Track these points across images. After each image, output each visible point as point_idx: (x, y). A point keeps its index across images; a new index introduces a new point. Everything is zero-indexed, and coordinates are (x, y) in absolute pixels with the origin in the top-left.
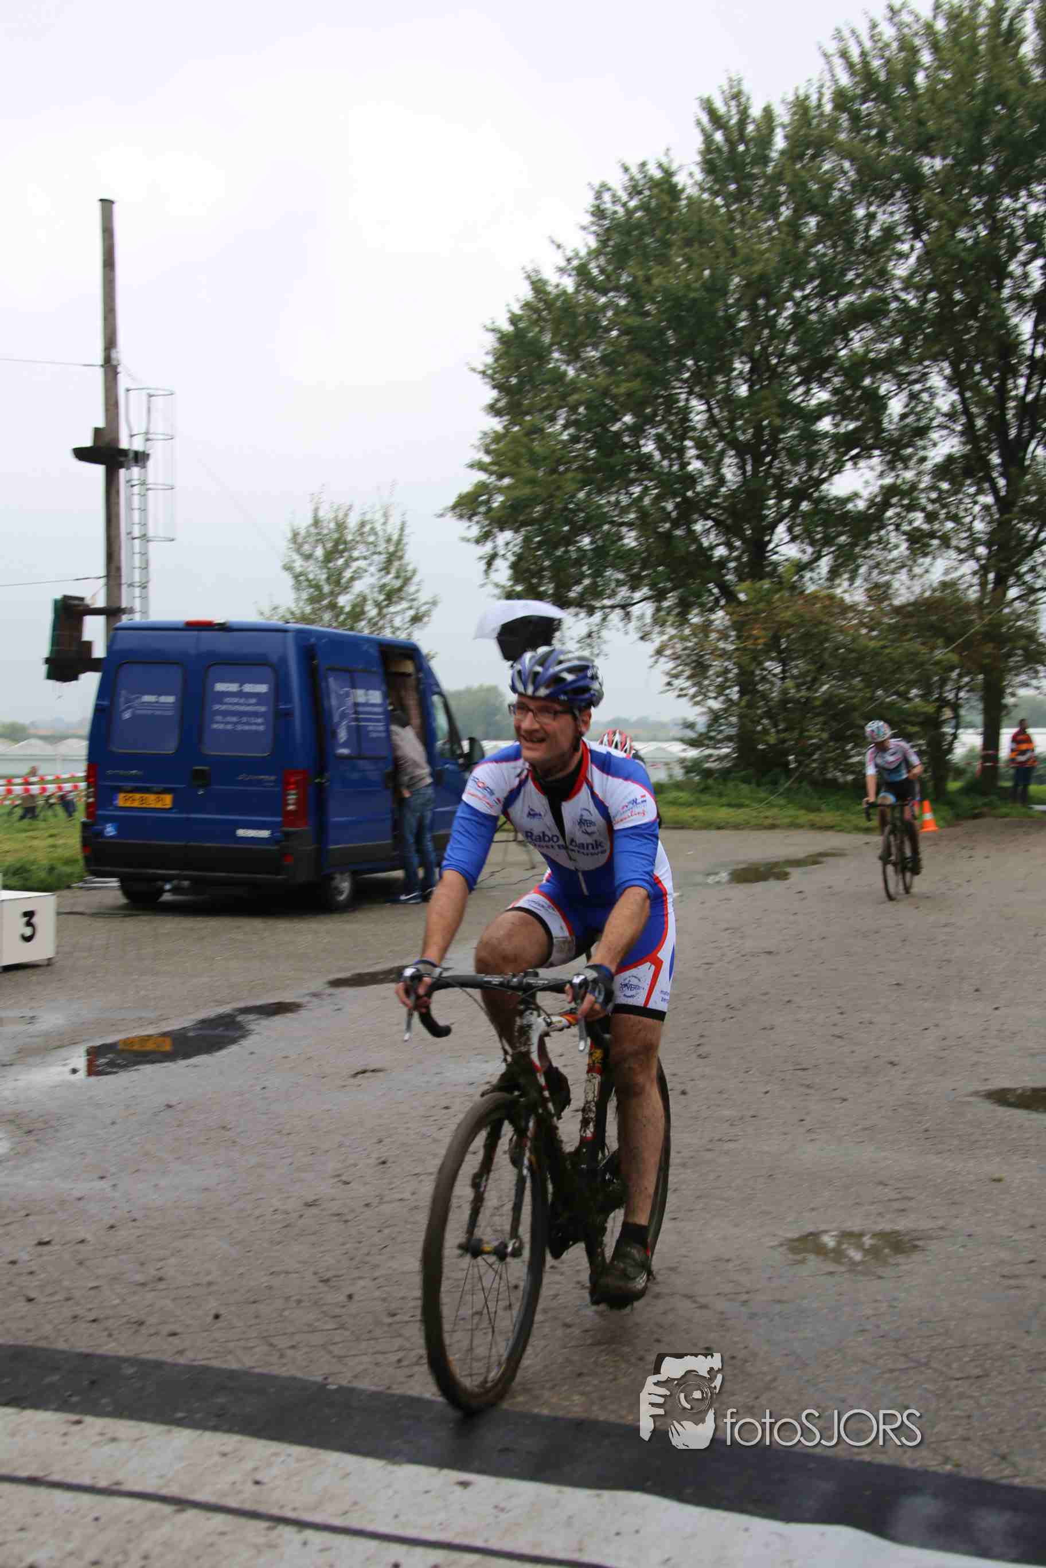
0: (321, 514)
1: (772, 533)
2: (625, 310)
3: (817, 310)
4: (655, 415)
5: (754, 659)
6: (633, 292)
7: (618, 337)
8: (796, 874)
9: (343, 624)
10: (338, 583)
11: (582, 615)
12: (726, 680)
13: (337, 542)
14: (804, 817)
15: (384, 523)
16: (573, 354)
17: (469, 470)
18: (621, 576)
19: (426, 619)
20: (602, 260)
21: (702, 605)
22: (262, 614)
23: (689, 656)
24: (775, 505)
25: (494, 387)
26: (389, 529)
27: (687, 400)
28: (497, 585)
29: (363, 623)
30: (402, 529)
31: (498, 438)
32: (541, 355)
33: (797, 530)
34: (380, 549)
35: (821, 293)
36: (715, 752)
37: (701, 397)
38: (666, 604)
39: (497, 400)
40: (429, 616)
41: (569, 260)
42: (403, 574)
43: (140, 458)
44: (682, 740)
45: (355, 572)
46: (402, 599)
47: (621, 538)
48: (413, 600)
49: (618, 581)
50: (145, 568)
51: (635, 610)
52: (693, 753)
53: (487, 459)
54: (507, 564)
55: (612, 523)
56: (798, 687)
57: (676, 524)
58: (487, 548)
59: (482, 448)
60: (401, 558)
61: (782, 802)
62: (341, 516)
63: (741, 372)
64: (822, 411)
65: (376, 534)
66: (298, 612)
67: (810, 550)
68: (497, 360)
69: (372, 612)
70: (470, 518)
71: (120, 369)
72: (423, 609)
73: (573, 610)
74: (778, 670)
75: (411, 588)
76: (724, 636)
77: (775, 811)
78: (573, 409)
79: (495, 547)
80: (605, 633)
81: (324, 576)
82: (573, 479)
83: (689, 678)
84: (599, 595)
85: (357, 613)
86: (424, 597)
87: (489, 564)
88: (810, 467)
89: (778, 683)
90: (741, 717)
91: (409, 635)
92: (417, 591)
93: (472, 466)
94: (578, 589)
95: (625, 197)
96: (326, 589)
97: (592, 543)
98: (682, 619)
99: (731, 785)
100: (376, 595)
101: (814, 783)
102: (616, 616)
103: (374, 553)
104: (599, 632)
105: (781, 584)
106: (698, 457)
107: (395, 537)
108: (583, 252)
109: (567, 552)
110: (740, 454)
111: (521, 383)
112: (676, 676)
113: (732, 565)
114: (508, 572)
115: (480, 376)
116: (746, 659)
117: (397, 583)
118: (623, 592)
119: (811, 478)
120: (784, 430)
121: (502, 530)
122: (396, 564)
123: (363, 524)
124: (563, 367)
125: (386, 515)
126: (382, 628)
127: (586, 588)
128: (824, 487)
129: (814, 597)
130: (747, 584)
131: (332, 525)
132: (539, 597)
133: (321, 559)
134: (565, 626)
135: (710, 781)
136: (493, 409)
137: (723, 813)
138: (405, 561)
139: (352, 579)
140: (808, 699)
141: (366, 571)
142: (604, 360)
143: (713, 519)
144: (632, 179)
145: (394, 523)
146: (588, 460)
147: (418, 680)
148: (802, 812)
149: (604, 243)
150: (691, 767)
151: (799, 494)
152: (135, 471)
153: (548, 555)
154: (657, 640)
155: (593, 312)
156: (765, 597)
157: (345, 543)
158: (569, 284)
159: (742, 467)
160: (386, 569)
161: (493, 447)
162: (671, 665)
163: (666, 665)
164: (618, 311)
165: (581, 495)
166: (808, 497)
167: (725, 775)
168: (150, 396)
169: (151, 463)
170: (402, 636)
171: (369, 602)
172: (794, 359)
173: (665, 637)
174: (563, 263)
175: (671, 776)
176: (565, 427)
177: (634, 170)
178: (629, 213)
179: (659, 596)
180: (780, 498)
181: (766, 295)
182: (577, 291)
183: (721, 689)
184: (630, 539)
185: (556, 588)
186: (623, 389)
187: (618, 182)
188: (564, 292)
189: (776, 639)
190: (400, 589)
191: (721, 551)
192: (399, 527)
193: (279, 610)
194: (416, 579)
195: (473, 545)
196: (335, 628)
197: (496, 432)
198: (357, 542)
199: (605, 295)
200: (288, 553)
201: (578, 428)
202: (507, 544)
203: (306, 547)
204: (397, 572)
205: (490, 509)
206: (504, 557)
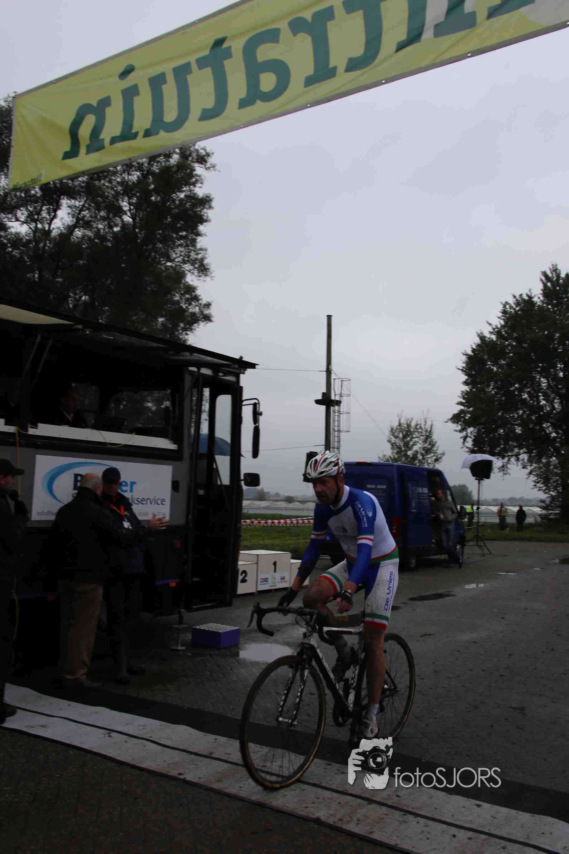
0: (402, 421)
2: (516, 346)
4: (527, 384)
6: (518, 340)
7: (513, 356)
9: (409, 462)
10: (408, 446)
11: (500, 459)
12: (557, 484)
13: (407, 432)
15: (425, 425)
16: (495, 363)
17: (457, 405)
18: (515, 444)
20: (506, 329)
21: (547, 455)
22: (379, 458)
23: (542, 474)
25: (466, 375)
26: (427, 427)
27: (540, 378)
28: (467, 447)
29: (417, 461)
30: (432, 427)
31: (467, 393)
32: (484, 363)
34: (423, 434)
36: (553, 512)
37: (545, 377)
38: (533, 454)
39: (467, 380)
40: (441, 459)
41: (494, 329)
42: (432, 443)
43: (338, 403)
44: (539, 507)
45: (414, 443)
46: (431, 452)
47: (515, 429)
48: (436, 453)
50: (339, 442)
51: (521, 457)
52: (544, 512)
53: (464, 401)
54: (471, 439)
55: (512, 424)
57: (536, 424)
58: (464, 433)
59: (462, 397)
60: (431, 437)
62: (409, 422)
63: (560, 368)
65: (422, 429)
66: (392, 457)
68: (467, 365)
69: (420, 457)
70: (457, 423)
71: (332, 372)
72: (439, 456)
73: (497, 457)
75: (435, 449)
76: (556, 467)
78: (496, 382)
79: (467, 434)
80: (509, 466)
81: (402, 444)
82: (496, 408)
83: (542, 483)
84: (507, 452)
85: (415, 457)
86: (439, 452)
87: (465, 440)
90: (562, 497)
91: (434, 466)
92: (437, 449)
94: (498, 449)
95: (514, 307)
96: (403, 449)
97: (503, 432)
98: (539, 461)
99: (560, 524)
100: (422, 451)
102: (513, 459)
103: (421, 436)
104: (506, 465)
106: (544, 400)
107: (429, 430)
108: (499, 326)
109: (495, 435)
110: (561, 398)
111: (476, 373)
112: (538, 482)
113: (559, 440)
114: (472, 442)
115: (460, 371)
116: (565, 476)
117: (429, 447)
118: (516, 450)
121: (469, 427)
122: (429, 439)
123: (417, 425)
124: (492, 367)
125: (425, 422)
126: (424, 463)
127: (502, 449)
131: (406, 426)
132: (484, 452)
133: (401, 438)
134: (494, 463)
135: (552, 523)
136: (466, 383)
137: (557, 536)
138: (432, 438)
139: (413, 445)
141: (418, 442)
142: (507, 364)
143: (551, 423)
144: (517, 300)
145: (429, 424)
146: (502, 400)
149: (506, 323)
150: (544, 517)
152: (336, 407)
153: (488, 436)
154: (530, 469)
155: (504, 347)
157: (410, 432)
158: (494, 337)
159: (562, 403)
160: (425, 441)
161: (466, 396)
162: (536, 478)
163: (534, 478)
164: (513, 346)
165: (500, 414)
168: (342, 381)
169: (342, 405)
170: (431, 466)
171: (419, 454)
173: (533, 468)
174: (492, 330)
176: (493, 389)
177: (518, 297)
178: (516, 312)
179: (530, 452)
182: (497, 340)
183: (555, 488)
184: (519, 430)
185: (491, 449)
186: (515, 375)
187: (512, 301)
188: (492, 340)
190: (431, 449)
191: (554, 435)
192: (430, 426)
193: (386, 457)
194: (437, 445)
195: (459, 433)
196: (407, 464)
197: (467, 391)
198: (415, 432)
199: (508, 341)
200: (390, 436)
201: (498, 389)
202: (471, 432)
203: (396, 433)
204: (430, 443)
205: (465, 419)
206: (470, 437)
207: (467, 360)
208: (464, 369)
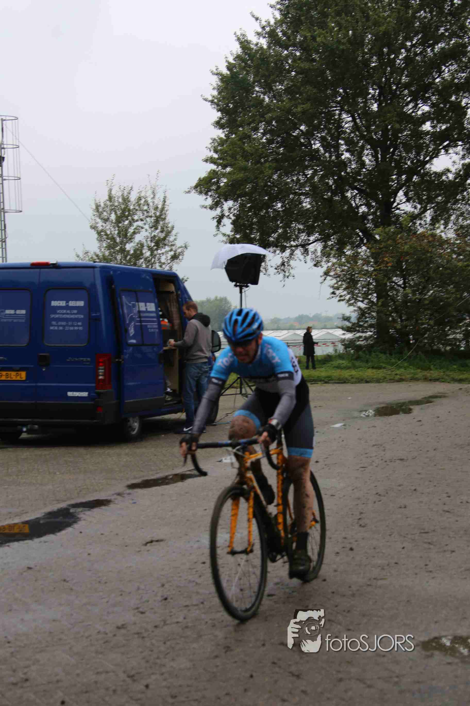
0: (113, 192)
1: (396, 196)
2: (300, 58)
3: (421, 53)
4: (320, 124)
5: (385, 276)
6: (303, 47)
7: (295, 76)
8: (416, 409)
9: (130, 261)
10: (126, 236)
11: (278, 252)
12: (369, 289)
13: (124, 211)
14: (420, 374)
15: (153, 198)
16: (268, 88)
17: (205, 163)
18: (301, 227)
19: (181, 257)
20: (284, 27)
21: (352, 243)
22: (78, 256)
23: (345, 275)
24: (397, 179)
25: (218, 111)
26: (156, 202)
27: (340, 115)
28: (224, 235)
29: (142, 260)
30: (164, 201)
31: (222, 142)
32: (248, 89)
33: (411, 194)
34: (150, 214)
35: (423, 43)
36: (364, 335)
37: (348, 112)
38: (330, 243)
39: (221, 118)
40: (183, 255)
41: (263, 28)
42: (165, 229)
44: (343, 328)
45: (136, 229)
46: (165, 245)
47: (301, 203)
48: (172, 245)
49: (299, 229)
50: (4, 229)
51: (311, 248)
52: (349, 336)
53: (216, 156)
54: (231, 221)
55: (295, 194)
56: (414, 293)
57: (334, 193)
58: (218, 211)
59: (212, 149)
60: (164, 219)
61: (406, 364)
62: (126, 194)
63: (373, 96)
64: (425, 118)
65: (148, 205)
66: (100, 255)
67: (419, 206)
68: (220, 93)
69: (147, 254)
70: (206, 194)
72: (179, 250)
73: (271, 249)
74: (401, 282)
75: (171, 238)
76: (367, 262)
77: (402, 370)
78: (269, 123)
79: (222, 211)
81: (116, 232)
82: (270, 167)
83: (345, 289)
84: (288, 239)
85: (138, 254)
86: (179, 243)
87: (219, 222)
88: (418, 154)
89: (401, 290)
90: (378, 312)
91: (171, 268)
92: (175, 239)
93: (206, 161)
94: (276, 235)
96: (118, 240)
97: (282, 207)
98: (340, 253)
99: (373, 354)
100: (149, 243)
101: (426, 353)
102: (298, 252)
103: (147, 217)
104: (288, 262)
105: (402, 228)
106: (347, 151)
107: (160, 206)
108: (272, 22)
109: (267, 212)
110: (374, 148)
111: (235, 107)
112: (338, 289)
113: (371, 217)
114: (231, 226)
115: (210, 103)
116: (380, 276)
117: (162, 235)
118: (303, 236)
119: (419, 161)
120: (401, 131)
121: (226, 200)
122: (161, 223)
123: (140, 199)
124: (262, 96)
126: (155, 263)
128: (427, 166)
129: (423, 235)
130: (379, 230)
131: (120, 200)
132: (251, 241)
133: (114, 221)
134: (267, 259)
135: (360, 353)
136: (219, 124)
137: (370, 373)
138: (167, 221)
139: (134, 233)
140: (420, 300)
141: (142, 228)
142: (288, 90)
143: (357, 189)
145: (160, 196)
146: (278, 154)
147: (178, 295)
148: (419, 370)
150: (348, 344)
151: (411, 172)
153: (256, 215)
154: (325, 266)
155: (280, 60)
156: (392, 237)
157: (129, 210)
158: (264, 42)
159: (375, 156)
160: (155, 226)
161: (219, 148)
162: (334, 281)
163: (331, 281)
164: (295, 59)
165: (275, 177)
166: (418, 173)
167: (370, 349)
169: (4, 164)
170: (166, 268)
171: (145, 247)
172: (407, 86)
173: (330, 264)
174: (260, 30)
175: (336, 351)
176: (264, 134)
179: (325, 239)
180: (399, 175)
181: (389, 45)
182: (269, 47)
183: (366, 296)
184: (307, 204)
185: (261, 235)
186: (299, 109)
188: (262, 48)
189: (399, 263)
190: (164, 239)
191: (363, 209)
192: (162, 200)
193: (89, 254)
194: (174, 232)
195: (209, 210)
196: (124, 264)
197: (221, 139)
198: (137, 210)
199: (287, 49)
200: (93, 217)
201: (272, 135)
202: (230, 209)
203: (105, 214)
204: (162, 228)
205: (219, 187)
206: (228, 217)
207: (219, 84)
208: (216, 101)
